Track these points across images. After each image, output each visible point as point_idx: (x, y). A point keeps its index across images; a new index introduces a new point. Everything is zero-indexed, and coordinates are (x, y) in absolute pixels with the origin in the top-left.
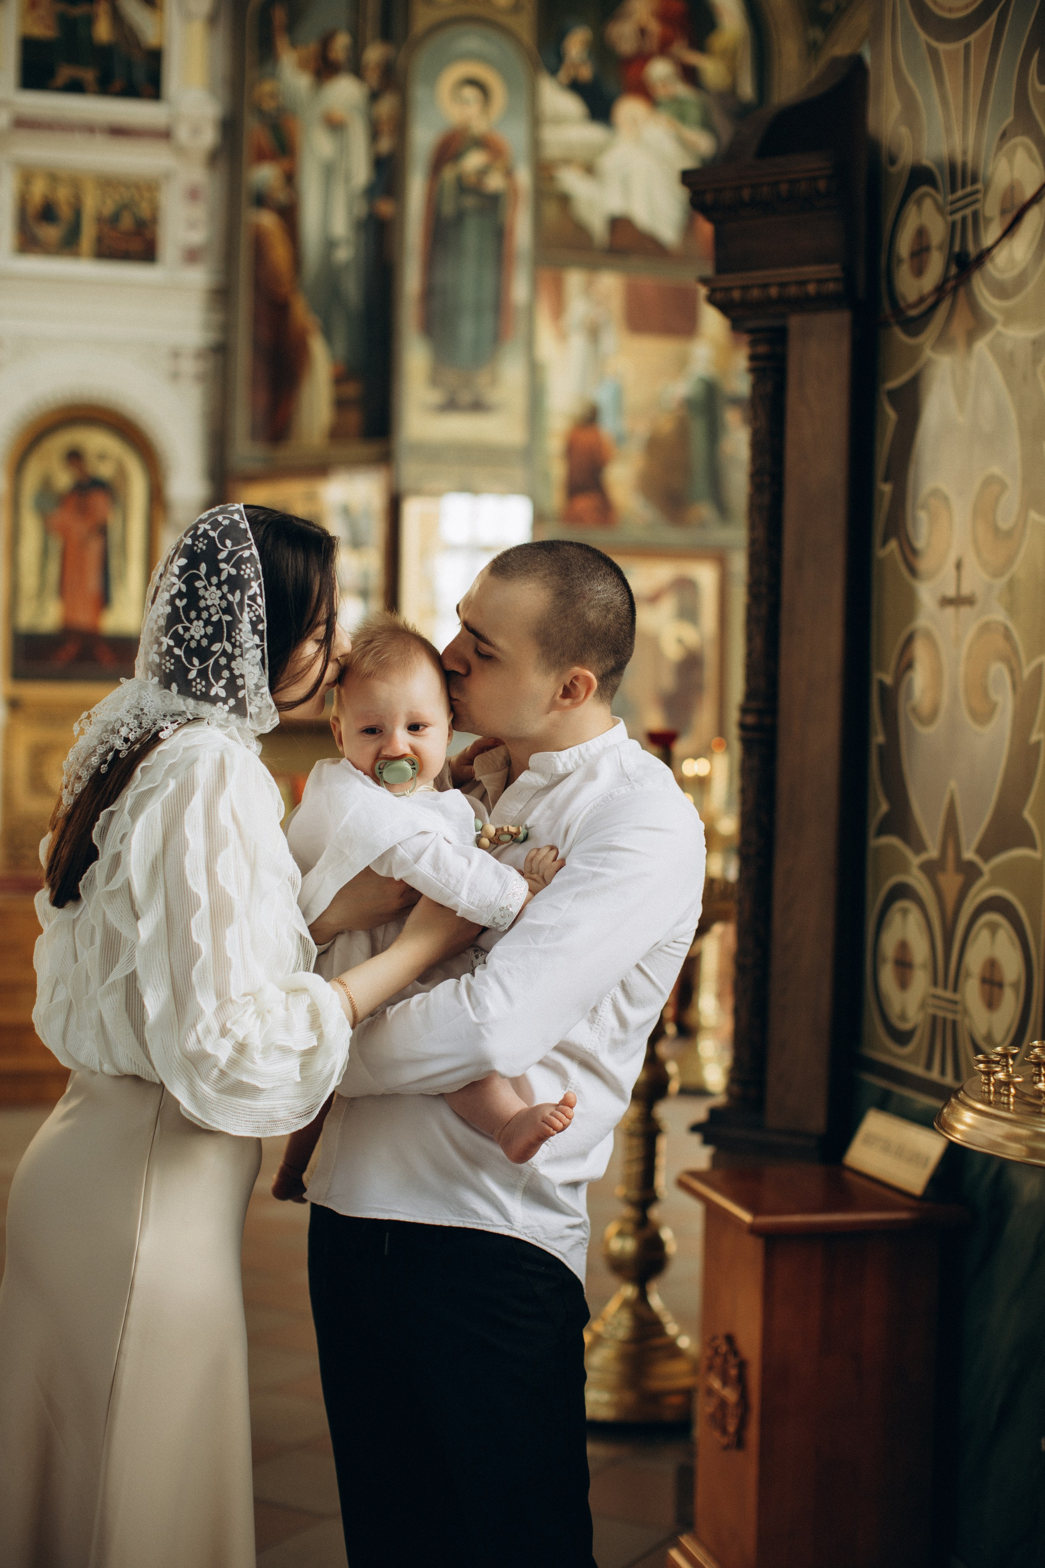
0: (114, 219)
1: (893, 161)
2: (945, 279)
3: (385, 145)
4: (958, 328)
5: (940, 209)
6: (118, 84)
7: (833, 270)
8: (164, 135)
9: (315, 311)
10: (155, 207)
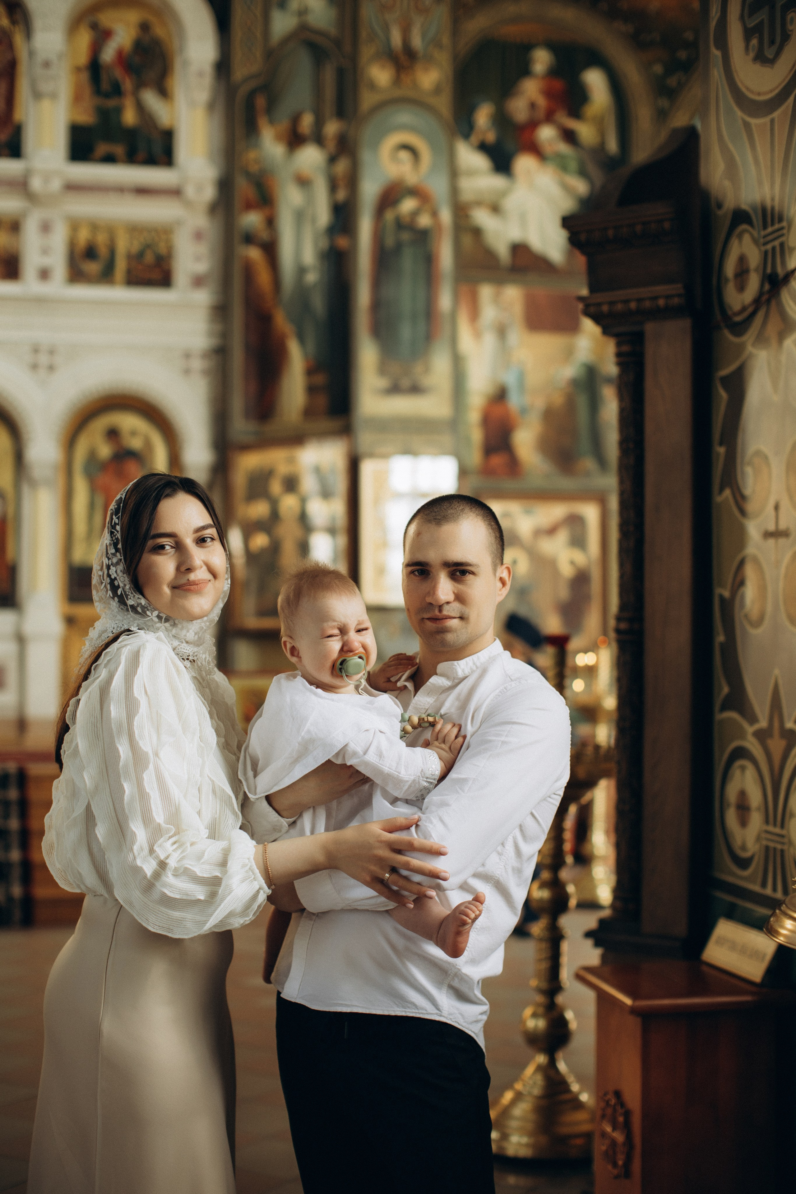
0: (140, 255)
1: (720, 206)
2: (761, 293)
3: (341, 195)
4: (772, 329)
5: (755, 241)
6: (141, 155)
7: (677, 288)
8: (176, 192)
9: (291, 321)
10: (170, 247)
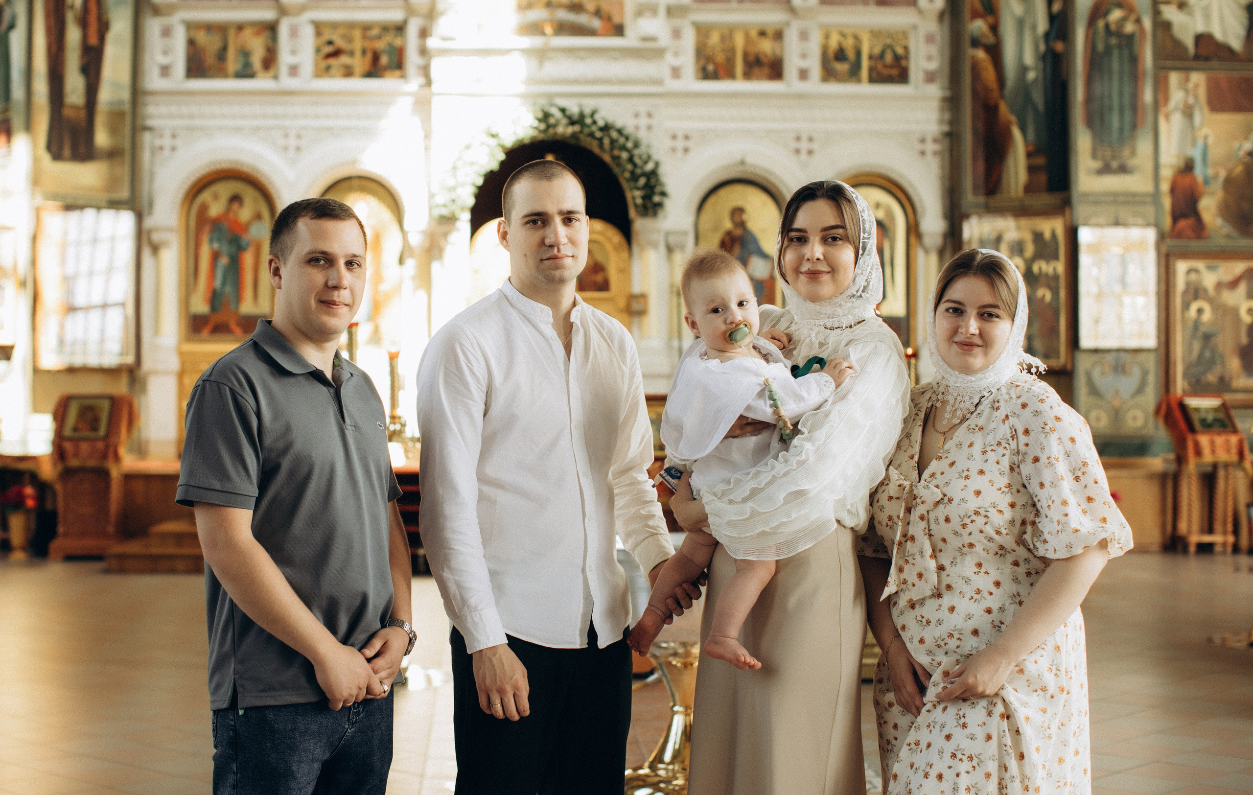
8: (912, 3)
9: (1013, 111)
10: (906, 48)
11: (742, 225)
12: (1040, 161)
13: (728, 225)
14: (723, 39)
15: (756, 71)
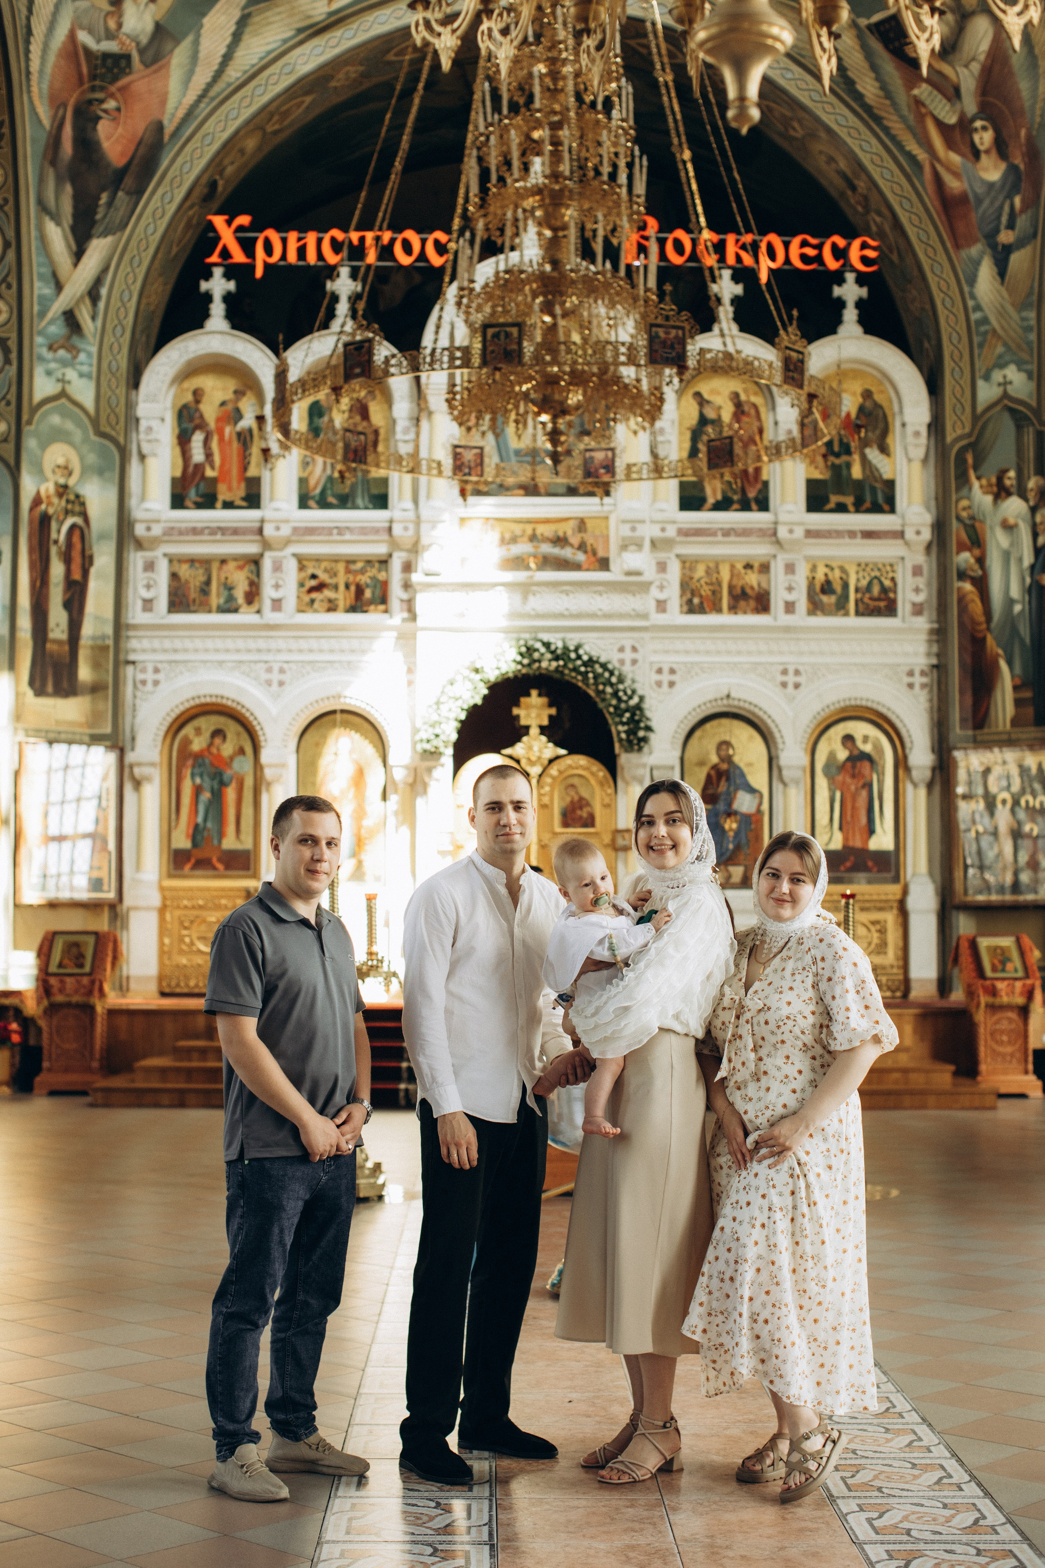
0: (867, 588)
9: (998, 645)
10: (893, 579)
11: (728, 759)
12: (1028, 694)
13: (714, 759)
14: (708, 572)
15: (742, 603)
